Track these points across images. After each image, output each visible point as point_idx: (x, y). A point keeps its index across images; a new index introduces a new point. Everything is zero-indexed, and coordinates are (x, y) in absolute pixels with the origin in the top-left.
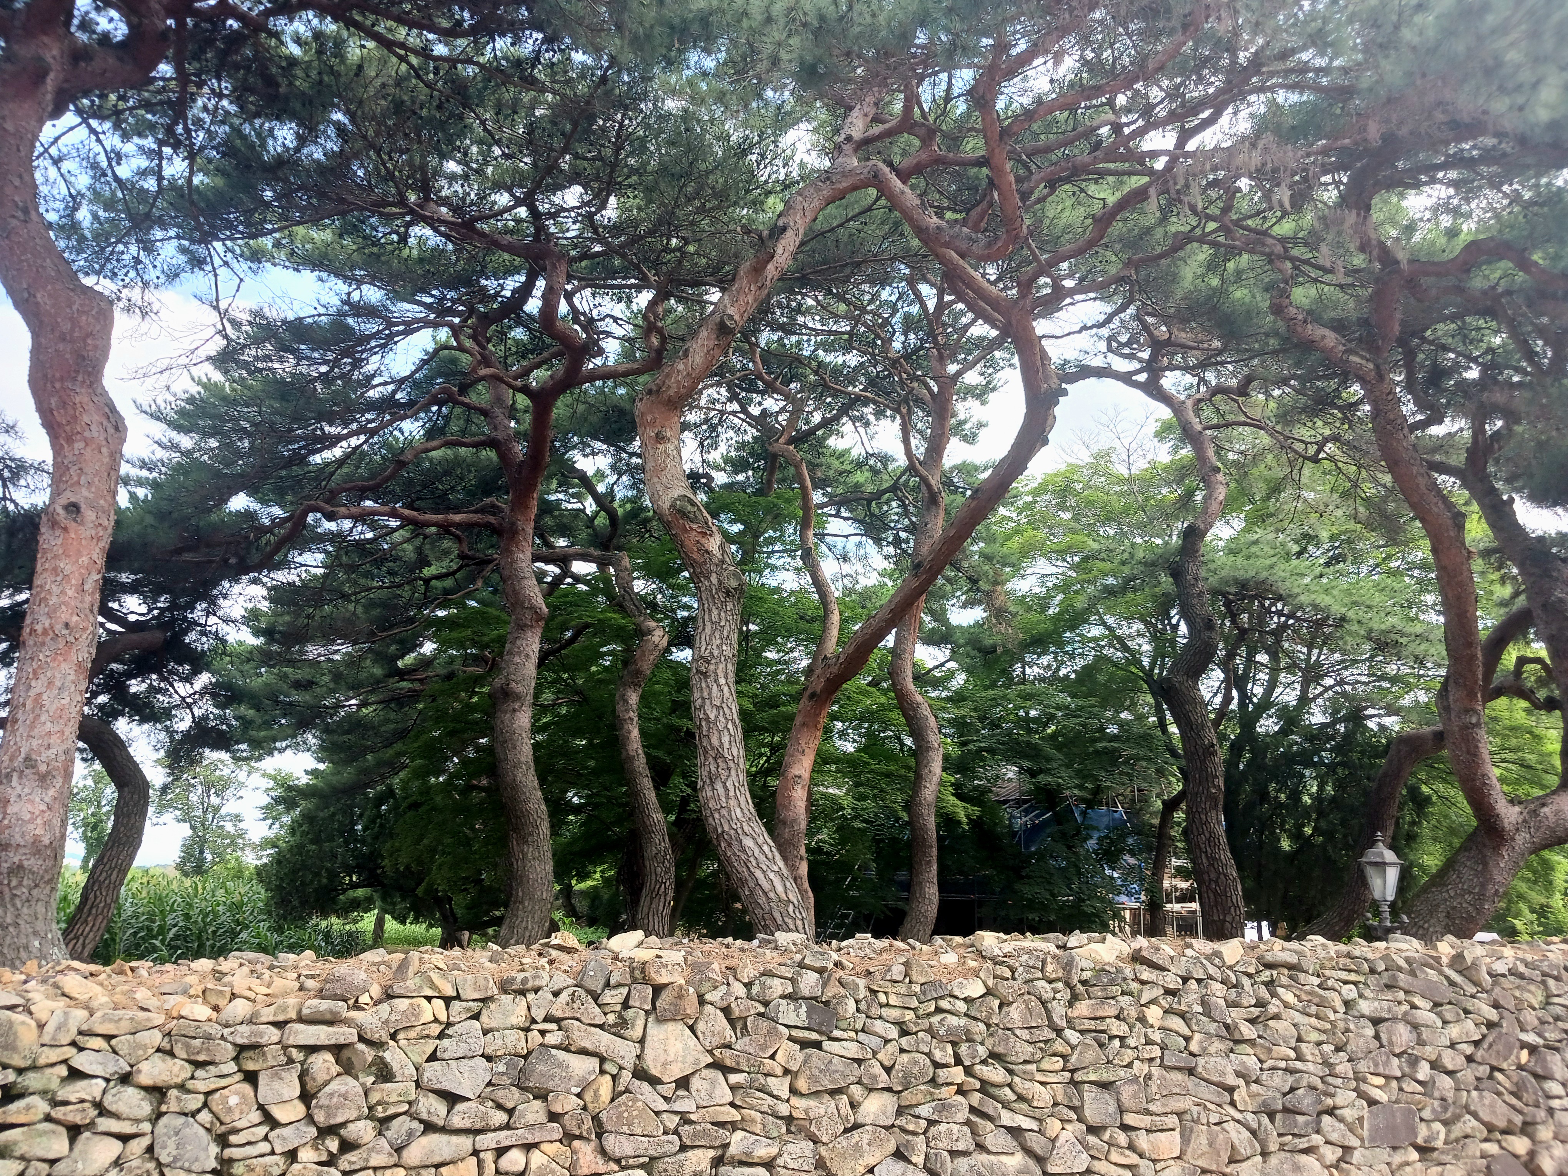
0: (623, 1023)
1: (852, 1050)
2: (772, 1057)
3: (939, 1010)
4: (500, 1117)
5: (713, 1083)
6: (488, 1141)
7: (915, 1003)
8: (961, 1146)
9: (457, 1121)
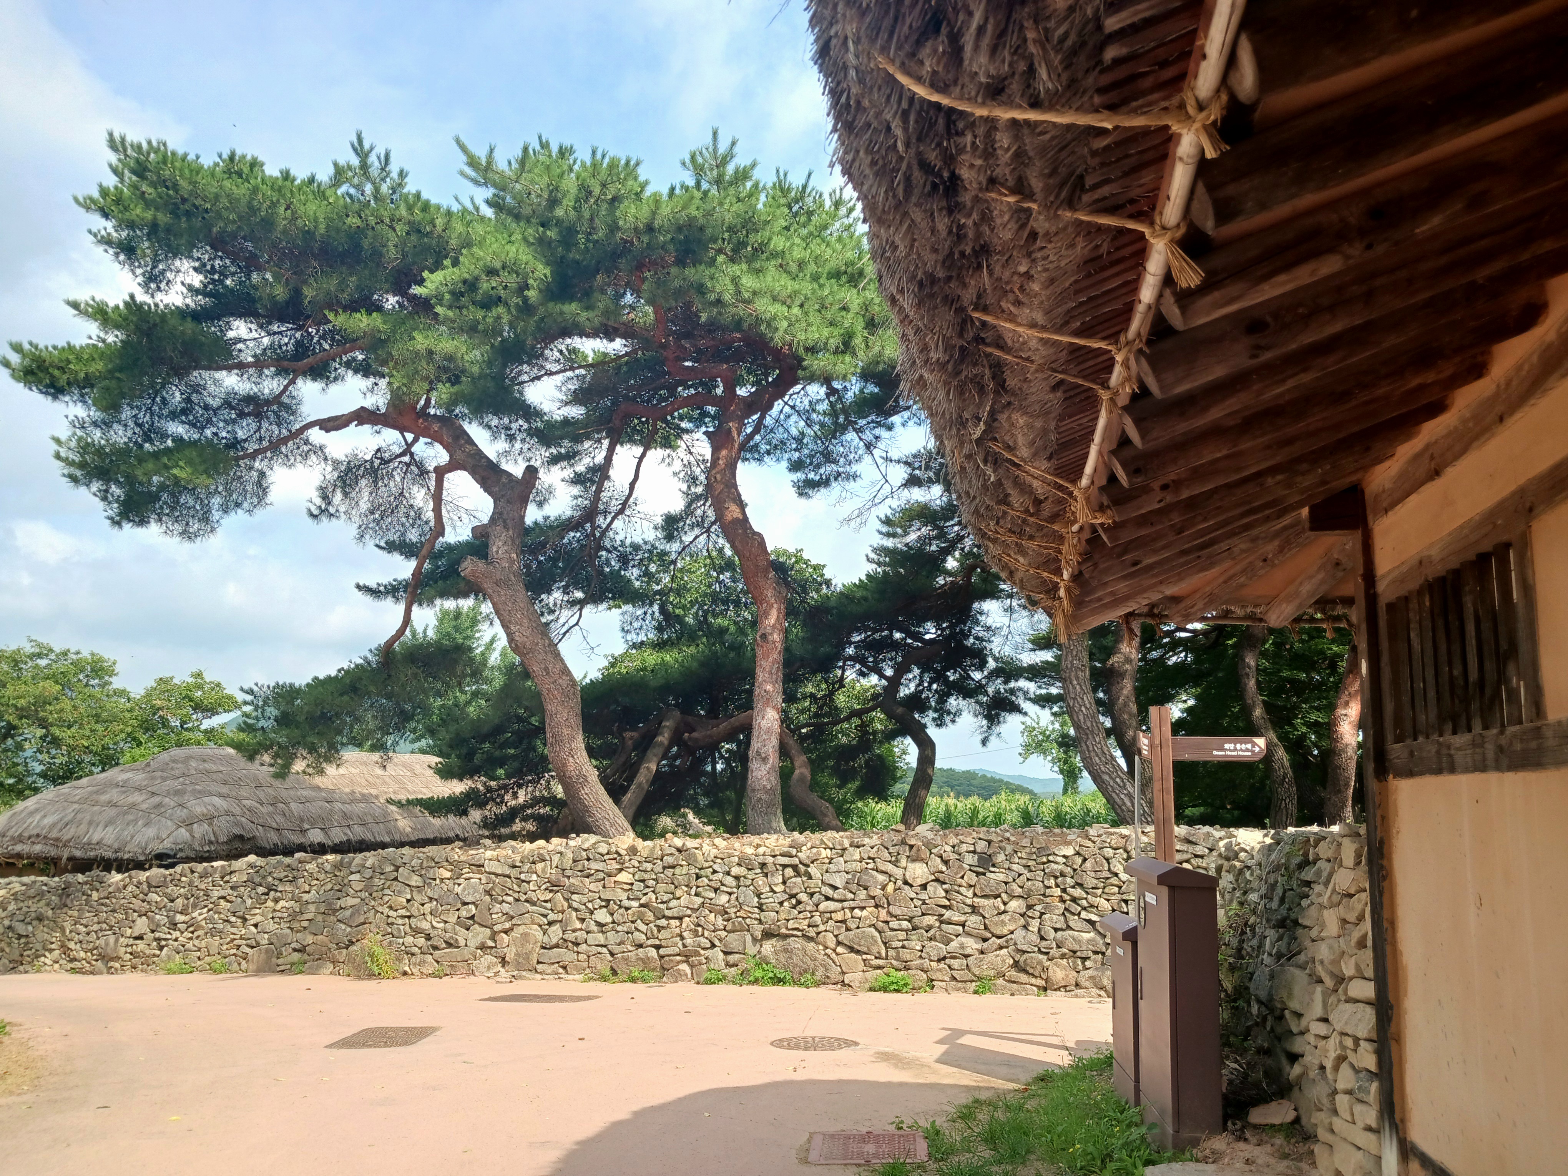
0: (897, 861)
1: (1001, 877)
2: (962, 877)
3: (1049, 861)
4: (850, 896)
5: (936, 888)
6: (846, 904)
7: (1034, 857)
8: (1058, 926)
9: (836, 896)
